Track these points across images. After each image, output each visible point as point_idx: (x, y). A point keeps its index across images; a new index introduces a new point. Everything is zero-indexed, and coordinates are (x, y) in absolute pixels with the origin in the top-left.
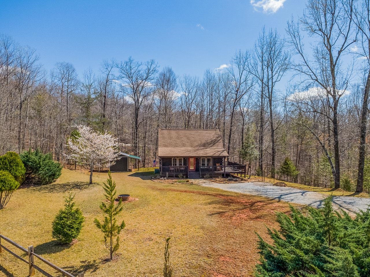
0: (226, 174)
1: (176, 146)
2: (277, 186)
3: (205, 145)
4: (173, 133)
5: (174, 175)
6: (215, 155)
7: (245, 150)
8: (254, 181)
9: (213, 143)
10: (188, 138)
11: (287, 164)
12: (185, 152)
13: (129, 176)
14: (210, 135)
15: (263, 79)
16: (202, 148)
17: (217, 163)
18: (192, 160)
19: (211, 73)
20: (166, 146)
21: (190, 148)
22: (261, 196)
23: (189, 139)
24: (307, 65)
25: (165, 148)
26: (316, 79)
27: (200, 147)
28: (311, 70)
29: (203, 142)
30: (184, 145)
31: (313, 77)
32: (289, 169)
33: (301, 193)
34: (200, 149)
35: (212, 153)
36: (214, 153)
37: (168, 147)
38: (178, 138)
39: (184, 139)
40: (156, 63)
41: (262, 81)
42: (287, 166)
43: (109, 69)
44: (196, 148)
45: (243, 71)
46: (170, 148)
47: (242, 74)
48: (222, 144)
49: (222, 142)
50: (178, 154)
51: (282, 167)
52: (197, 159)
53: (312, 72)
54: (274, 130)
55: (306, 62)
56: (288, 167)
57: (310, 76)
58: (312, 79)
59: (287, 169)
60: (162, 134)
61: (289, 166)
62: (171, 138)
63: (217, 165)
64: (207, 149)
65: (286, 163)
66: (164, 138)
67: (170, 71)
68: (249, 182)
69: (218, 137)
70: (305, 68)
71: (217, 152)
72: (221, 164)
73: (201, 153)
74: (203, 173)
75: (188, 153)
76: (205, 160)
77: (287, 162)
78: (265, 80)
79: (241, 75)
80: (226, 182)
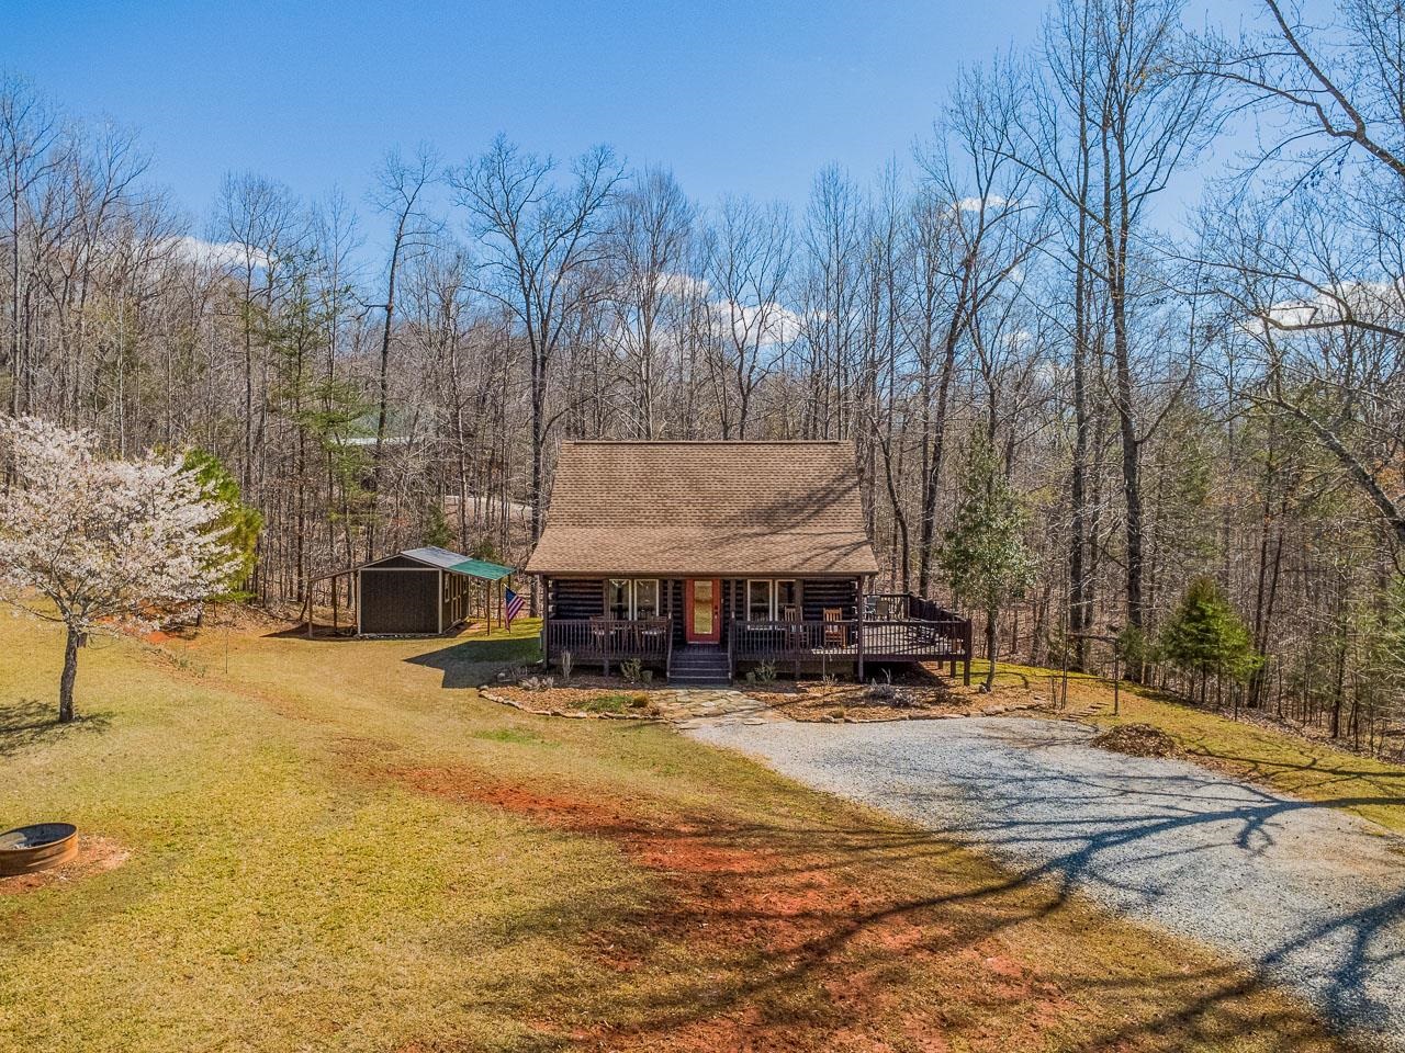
0: (865, 663)
1: (632, 522)
2: (1113, 748)
3: (774, 516)
4: (629, 461)
5: (606, 665)
6: (806, 569)
7: (959, 543)
8: (1000, 708)
9: (817, 503)
10: (695, 484)
11: (1203, 614)
12: (664, 552)
13: (409, 661)
14: (808, 466)
15: (1084, 194)
16: (757, 529)
17: (828, 607)
18: (704, 590)
19: (842, 180)
20: (580, 520)
21: (694, 532)
22: (963, 844)
23: (698, 490)
24: (1300, 53)
25: (576, 530)
26: (1354, 128)
27: (745, 526)
28: (1323, 80)
29: (768, 498)
30: (669, 517)
31: (1338, 116)
32: (1209, 641)
33: (1239, 824)
34: (745, 535)
35: (795, 556)
36: (808, 555)
37: (591, 527)
38: (646, 482)
39: (678, 488)
40: (619, 160)
41: (1081, 202)
42: (1202, 626)
43: (409, 191)
44: (727, 532)
45: (994, 169)
46: (598, 531)
47: (989, 183)
48: (857, 509)
49: (858, 501)
50: (623, 562)
51: (1178, 629)
52: (729, 586)
53: (1331, 88)
54: (1136, 443)
55: (1289, 36)
56: (1208, 630)
57: (1312, 111)
58: (1329, 129)
59: (1202, 641)
60: (576, 463)
61: (1208, 624)
62: (610, 483)
63: (830, 614)
64: (778, 538)
65: (1194, 611)
66: (578, 482)
67: (666, 188)
68: (968, 715)
69: (842, 478)
70: (1281, 69)
71: (821, 551)
72: (848, 614)
73: (742, 557)
74: (746, 657)
75: (677, 554)
76: (768, 590)
77: (1201, 604)
78: (1096, 197)
79: (984, 184)
80: (840, 715)
